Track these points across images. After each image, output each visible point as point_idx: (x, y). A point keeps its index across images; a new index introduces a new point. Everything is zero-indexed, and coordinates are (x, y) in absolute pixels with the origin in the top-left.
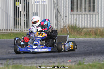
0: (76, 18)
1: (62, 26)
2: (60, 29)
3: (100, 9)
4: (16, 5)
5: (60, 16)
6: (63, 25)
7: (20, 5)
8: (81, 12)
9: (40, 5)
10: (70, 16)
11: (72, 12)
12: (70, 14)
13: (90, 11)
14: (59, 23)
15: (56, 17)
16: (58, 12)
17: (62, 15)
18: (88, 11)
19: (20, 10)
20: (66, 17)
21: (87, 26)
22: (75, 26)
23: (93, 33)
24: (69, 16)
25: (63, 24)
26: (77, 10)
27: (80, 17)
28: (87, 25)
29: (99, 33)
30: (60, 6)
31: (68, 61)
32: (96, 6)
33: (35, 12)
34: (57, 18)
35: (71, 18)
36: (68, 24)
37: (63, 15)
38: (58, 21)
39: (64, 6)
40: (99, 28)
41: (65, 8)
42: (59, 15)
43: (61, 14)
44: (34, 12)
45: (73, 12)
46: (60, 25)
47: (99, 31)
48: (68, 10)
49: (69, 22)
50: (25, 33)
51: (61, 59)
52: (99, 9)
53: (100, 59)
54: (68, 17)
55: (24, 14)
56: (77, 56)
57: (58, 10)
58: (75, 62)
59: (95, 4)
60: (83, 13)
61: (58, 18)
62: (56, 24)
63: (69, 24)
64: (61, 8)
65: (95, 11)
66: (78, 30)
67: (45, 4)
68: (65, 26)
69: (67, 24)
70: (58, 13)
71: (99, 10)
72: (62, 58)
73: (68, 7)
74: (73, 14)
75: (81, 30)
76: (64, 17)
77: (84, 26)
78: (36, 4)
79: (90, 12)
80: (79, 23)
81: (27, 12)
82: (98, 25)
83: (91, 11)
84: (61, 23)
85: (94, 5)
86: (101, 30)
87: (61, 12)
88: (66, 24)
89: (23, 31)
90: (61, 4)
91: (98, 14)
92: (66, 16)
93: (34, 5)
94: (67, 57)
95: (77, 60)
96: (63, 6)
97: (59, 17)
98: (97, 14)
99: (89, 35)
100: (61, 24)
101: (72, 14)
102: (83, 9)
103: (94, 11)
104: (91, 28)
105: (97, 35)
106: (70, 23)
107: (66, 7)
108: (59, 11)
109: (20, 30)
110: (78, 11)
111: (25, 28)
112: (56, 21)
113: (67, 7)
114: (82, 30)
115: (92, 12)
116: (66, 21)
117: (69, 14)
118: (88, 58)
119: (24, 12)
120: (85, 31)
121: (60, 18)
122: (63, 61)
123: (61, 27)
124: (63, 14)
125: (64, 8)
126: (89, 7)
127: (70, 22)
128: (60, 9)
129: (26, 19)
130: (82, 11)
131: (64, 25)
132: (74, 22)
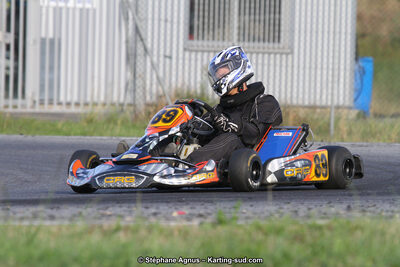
0: (205, 63)
1: (151, 93)
2: (142, 103)
3: (300, 32)
5: (145, 56)
6: (154, 91)
8: (225, 43)
9: (68, 9)
10: (184, 55)
11: (190, 42)
12: (185, 49)
13: (259, 40)
14: (142, 82)
15: (131, 58)
16: (139, 39)
17: (152, 52)
18: (254, 40)
20: (168, 60)
22: (203, 94)
24: (181, 55)
25: (154, 86)
26: (211, 33)
30: (147, 15)
31: (175, 214)
32: (282, 22)
33: (51, 35)
34: (132, 61)
35: (187, 62)
36: (174, 85)
37: (155, 53)
38: (137, 75)
39: (163, 17)
40: (294, 106)
41: (166, 26)
42: (142, 49)
43: (149, 46)
44: (43, 35)
45: (195, 42)
46: (144, 88)
47: (291, 117)
48: (175, 33)
49: (177, 80)
50: (8, 115)
51: (147, 208)
52: (297, 32)
53: (296, 212)
54: (174, 61)
55: (8, 42)
56: (208, 202)
57: (137, 30)
58: (201, 216)
59: (280, 13)
61: (138, 64)
62: (127, 85)
63: (179, 85)
64: (150, 22)
65: (279, 41)
67: (88, 6)
68: (161, 93)
69: (170, 85)
70: (139, 45)
71: (296, 38)
72: (149, 205)
73: (175, 20)
74: (196, 48)
76: (162, 59)
78: (53, 4)
79: (261, 43)
81: (17, 34)
82: (289, 95)
83: (264, 40)
84: (148, 82)
85: (277, 16)
86: (302, 113)
87: (149, 40)
88: (168, 84)
89: (2, 109)
90: (150, 9)
91: (292, 53)
92: (168, 54)
93: (48, 8)
94: (168, 202)
95: (209, 211)
96: (156, 16)
97: (140, 60)
98: (287, 54)
100: (148, 87)
101: (191, 51)
102: (236, 31)
103: (277, 40)
106: (183, 84)
107: (169, 19)
108: (143, 36)
110: (213, 39)
111: (7, 96)
112: (129, 74)
113: (172, 21)
115: (267, 43)
116: (167, 75)
117: (181, 49)
118: (252, 206)
119: (8, 34)
121: (145, 61)
122: (155, 214)
123: (148, 98)
124: (155, 46)
125: (162, 23)
126: (257, 23)
127: (183, 80)
128: (147, 27)
129: (11, 63)
130: (229, 40)
131: (160, 88)
132: (199, 79)
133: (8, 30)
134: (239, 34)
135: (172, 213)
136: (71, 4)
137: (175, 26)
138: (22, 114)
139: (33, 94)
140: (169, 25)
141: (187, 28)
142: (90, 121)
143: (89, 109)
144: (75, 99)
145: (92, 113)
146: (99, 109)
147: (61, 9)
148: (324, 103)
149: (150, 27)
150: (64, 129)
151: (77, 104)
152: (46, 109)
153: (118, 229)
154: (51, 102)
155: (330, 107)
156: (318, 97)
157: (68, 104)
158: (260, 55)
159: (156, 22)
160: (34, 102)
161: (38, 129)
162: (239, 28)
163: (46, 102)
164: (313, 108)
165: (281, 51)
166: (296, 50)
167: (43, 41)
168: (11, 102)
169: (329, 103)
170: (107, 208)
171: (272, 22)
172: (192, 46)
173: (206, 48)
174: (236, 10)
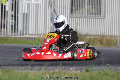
0: (76, 21)
4: (2, 3)
7: (7, 2)
9: (32, 4)
12: (70, 17)
16: (55, 13)
19: (7, 9)
21: (90, 33)
23: (98, 41)
24: (68, 19)
27: (81, 21)
28: (90, 30)
29: (105, 42)
30: (58, 6)
33: (26, 12)
34: (52, 21)
35: (70, 21)
39: (63, 6)
44: (24, 12)
47: (105, 39)
48: (67, 12)
50: (12, 38)
51: (62, 67)
52: (106, 11)
55: (12, 14)
57: (54, 10)
60: (86, 16)
64: (58, 8)
65: (101, 14)
66: (80, 37)
67: (39, 3)
70: (55, 15)
71: (106, 13)
73: (67, 7)
75: (82, 38)
77: (87, 32)
78: (27, 2)
80: (80, 29)
81: (15, 11)
83: (96, 14)
85: (100, 6)
86: (108, 38)
87: (58, 14)
89: (10, 36)
90: (59, 4)
91: (105, 18)
93: (25, 3)
95: (82, 68)
96: (61, 6)
98: (103, 19)
99: (93, 44)
101: (72, 18)
103: (100, 14)
104: (95, 36)
105: (102, 44)
107: (65, 7)
109: (6, 35)
110: (79, 14)
111: (12, 32)
114: (84, 38)
119: (12, 12)
120: (87, 39)
122: (65, 69)
125: (63, 8)
126: (93, 8)
129: (13, 21)
130: (84, 14)
132: (74, 27)
133: (12, 10)
134: (87, 12)
135: (70, 69)
136: (33, 2)
137: (67, 9)
138: (17, 38)
139: (21, 31)
140: (65, 9)
141: (71, 10)
142: (39, 40)
143: (39, 36)
144: (34, 33)
145: (40, 38)
146: (42, 36)
147: (29, 3)
148: (115, 35)
149: (58, 10)
150: (31, 42)
151: (35, 35)
152: (25, 36)
153: (54, 73)
154: (26, 34)
155: (118, 36)
156: (113, 33)
157: (32, 35)
158: (94, 19)
159: (60, 8)
160: (21, 34)
161: (22, 42)
162: (88, 10)
163: (25, 34)
164: (112, 36)
165: (101, 18)
166: (106, 17)
167: (24, 14)
168: (13, 34)
169: (117, 35)
170: (49, 67)
171: (98, 8)
172: (72, 16)
173: (77, 17)
174: (87, 4)
